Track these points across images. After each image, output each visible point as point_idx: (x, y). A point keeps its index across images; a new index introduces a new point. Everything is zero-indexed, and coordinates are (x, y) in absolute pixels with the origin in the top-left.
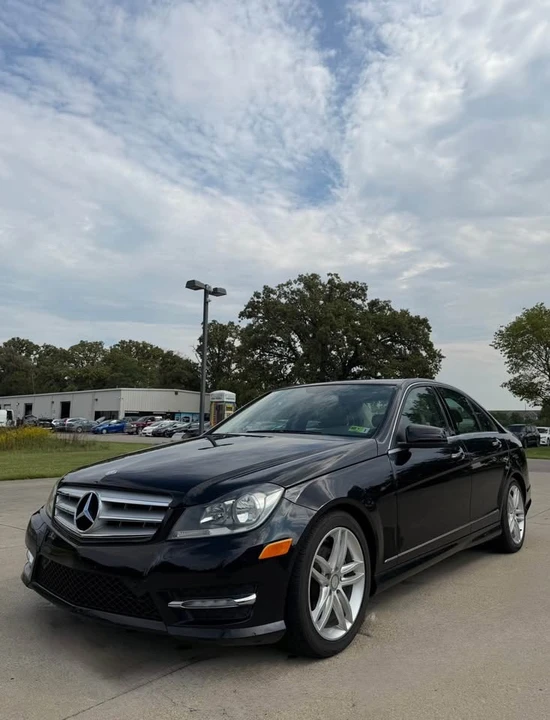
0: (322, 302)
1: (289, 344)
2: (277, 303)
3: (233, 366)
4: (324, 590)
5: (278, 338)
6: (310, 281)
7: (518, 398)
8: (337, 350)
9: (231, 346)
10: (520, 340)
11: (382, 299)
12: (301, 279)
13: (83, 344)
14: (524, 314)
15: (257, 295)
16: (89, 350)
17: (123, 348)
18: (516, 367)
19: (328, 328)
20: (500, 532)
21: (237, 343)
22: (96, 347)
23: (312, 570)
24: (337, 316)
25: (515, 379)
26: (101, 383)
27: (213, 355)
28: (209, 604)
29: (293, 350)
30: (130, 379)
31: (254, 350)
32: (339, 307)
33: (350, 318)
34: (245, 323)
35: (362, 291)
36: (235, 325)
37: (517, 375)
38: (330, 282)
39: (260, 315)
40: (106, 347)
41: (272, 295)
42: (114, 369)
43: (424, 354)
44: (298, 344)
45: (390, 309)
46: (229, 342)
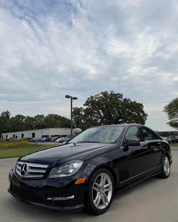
0: (109, 100)
1: (99, 113)
2: (95, 101)
3: (82, 120)
4: (98, 193)
5: (96, 111)
6: (105, 94)
7: (172, 127)
8: (114, 115)
9: (81, 114)
10: (172, 109)
11: (128, 98)
12: (102, 93)
13: (38, 115)
14: (173, 101)
15: (89, 99)
16: (40, 117)
17: (50, 116)
18: (171, 117)
19: (111, 108)
20: (161, 172)
21: (83, 114)
22: (42, 116)
23: (93, 187)
24: (114, 104)
25: (171, 121)
26: (43, 127)
27: (76, 117)
28: (60, 199)
29: (100, 115)
30: (52, 126)
31: (89, 115)
32: (114, 101)
33: (118, 104)
34: (85, 107)
35: (121, 96)
36: (83, 108)
37: (171, 120)
38: (111, 93)
39: (90, 105)
40: (45, 116)
41: (93, 99)
42: (48, 123)
43: (142, 115)
44: (102, 113)
45: (130, 101)
46: (81, 113)
